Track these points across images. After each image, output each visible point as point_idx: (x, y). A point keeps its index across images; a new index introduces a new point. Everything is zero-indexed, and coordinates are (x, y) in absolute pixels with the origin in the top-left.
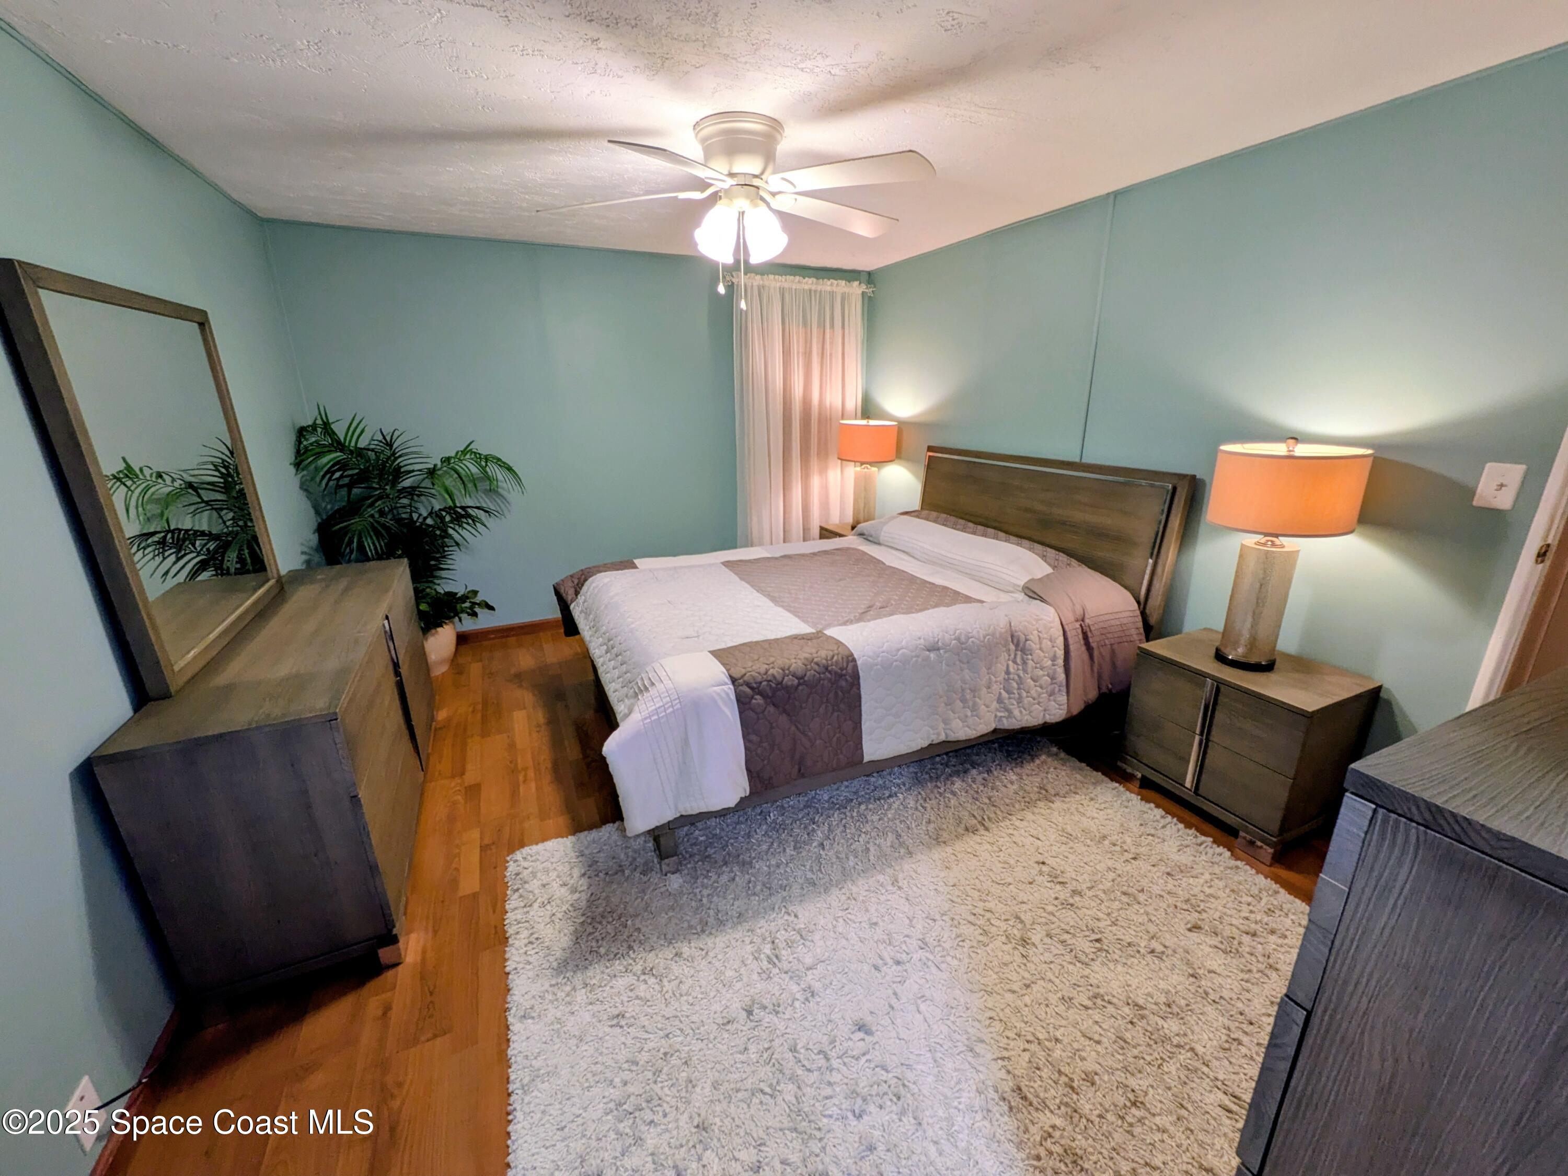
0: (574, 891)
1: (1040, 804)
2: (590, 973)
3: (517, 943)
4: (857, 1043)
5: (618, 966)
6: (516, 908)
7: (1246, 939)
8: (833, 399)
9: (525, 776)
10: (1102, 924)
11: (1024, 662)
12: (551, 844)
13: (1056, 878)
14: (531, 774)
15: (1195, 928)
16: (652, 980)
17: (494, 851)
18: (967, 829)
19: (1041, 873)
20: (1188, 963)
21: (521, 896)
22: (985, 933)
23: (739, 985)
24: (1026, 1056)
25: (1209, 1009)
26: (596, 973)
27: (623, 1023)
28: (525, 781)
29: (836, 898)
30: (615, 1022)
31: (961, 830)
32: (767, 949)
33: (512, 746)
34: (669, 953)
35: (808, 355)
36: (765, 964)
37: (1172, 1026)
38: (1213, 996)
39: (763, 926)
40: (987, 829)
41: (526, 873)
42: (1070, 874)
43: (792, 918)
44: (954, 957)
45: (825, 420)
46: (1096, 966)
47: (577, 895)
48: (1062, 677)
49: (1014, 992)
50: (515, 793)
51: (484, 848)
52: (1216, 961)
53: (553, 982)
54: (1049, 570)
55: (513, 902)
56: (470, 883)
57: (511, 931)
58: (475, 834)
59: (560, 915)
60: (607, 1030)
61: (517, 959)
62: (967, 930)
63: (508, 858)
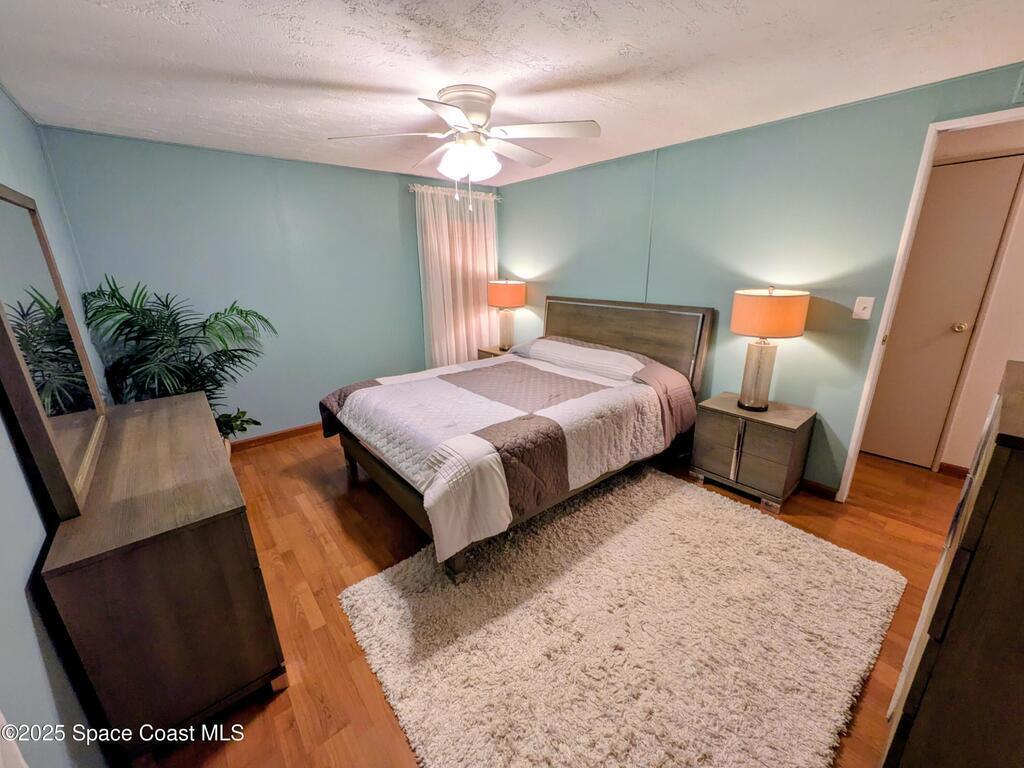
0: (399, 608)
1: (659, 501)
2: (435, 658)
3: (374, 652)
4: (619, 658)
5: (452, 649)
6: (362, 629)
7: (783, 553)
8: (481, 268)
9: (325, 539)
10: (715, 561)
11: (643, 421)
12: (367, 581)
13: (683, 540)
14: (329, 537)
15: (760, 553)
16: (479, 653)
17: (325, 594)
18: (626, 522)
19: (674, 539)
20: (763, 571)
21: (361, 620)
22: (660, 579)
23: (535, 642)
24: (708, 639)
25: (781, 592)
26: (439, 658)
27: (472, 683)
28: (326, 542)
29: (569, 577)
30: (466, 684)
31: (623, 523)
32: (542, 616)
33: (305, 520)
34: (482, 633)
35: (464, 239)
36: (546, 626)
37: (769, 606)
38: (781, 586)
39: (533, 603)
40: (637, 520)
41: (358, 604)
42: (689, 537)
43: (549, 594)
44: (649, 596)
45: (476, 281)
46: (721, 583)
47: (402, 611)
48: (661, 426)
49: (687, 607)
50: (322, 552)
51: (316, 594)
52: (775, 568)
53: (412, 670)
54: (643, 366)
55: (357, 626)
56: (316, 620)
57: (364, 645)
58: (304, 585)
59: (397, 626)
60: (464, 691)
61: (379, 662)
62: (650, 579)
63: (339, 597)
